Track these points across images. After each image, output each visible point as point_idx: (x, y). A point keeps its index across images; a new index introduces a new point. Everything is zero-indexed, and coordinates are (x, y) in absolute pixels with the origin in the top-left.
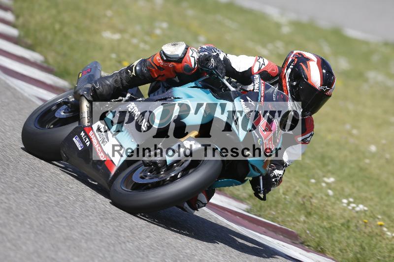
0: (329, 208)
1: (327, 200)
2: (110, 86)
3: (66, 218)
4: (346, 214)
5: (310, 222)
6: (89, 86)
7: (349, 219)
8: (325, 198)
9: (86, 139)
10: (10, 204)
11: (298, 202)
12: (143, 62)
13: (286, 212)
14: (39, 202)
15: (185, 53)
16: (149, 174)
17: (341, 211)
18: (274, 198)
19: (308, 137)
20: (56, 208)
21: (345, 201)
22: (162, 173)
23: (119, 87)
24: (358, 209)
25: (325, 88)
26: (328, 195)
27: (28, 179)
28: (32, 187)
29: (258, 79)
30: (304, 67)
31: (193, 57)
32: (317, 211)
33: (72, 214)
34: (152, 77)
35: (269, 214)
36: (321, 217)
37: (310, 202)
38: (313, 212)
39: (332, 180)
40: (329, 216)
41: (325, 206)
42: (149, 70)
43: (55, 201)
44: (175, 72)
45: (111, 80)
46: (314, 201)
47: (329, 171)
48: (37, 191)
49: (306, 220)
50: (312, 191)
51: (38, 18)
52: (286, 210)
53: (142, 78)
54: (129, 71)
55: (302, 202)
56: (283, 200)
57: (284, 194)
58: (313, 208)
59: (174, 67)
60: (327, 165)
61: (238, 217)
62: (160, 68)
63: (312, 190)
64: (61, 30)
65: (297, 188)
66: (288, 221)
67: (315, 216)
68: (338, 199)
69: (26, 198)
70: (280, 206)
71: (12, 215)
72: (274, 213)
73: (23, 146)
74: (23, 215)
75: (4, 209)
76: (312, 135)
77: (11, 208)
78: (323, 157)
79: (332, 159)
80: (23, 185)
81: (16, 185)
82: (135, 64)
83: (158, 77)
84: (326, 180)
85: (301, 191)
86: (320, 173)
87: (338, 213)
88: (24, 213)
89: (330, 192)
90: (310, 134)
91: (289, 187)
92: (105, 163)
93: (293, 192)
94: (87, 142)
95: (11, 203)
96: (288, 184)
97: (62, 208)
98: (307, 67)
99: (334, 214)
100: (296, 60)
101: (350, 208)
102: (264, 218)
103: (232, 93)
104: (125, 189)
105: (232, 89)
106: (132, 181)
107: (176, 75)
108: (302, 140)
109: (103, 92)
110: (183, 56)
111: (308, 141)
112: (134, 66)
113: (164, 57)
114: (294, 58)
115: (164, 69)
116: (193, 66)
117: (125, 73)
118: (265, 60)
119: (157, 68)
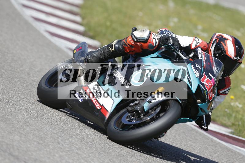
2: (97, 57)
10: (82, 135)
12: (119, 42)
15: (149, 37)
16: (133, 118)
19: (227, 91)
22: (142, 117)
23: (103, 58)
25: (237, 58)
29: (200, 50)
30: (223, 44)
31: (155, 39)
34: (125, 52)
42: (124, 48)
44: (142, 49)
45: (97, 53)
54: (109, 47)
59: (142, 46)
62: (131, 46)
74: (91, 142)
76: (229, 89)
82: (114, 42)
83: (129, 52)
90: (228, 88)
92: (101, 111)
98: (225, 45)
100: (218, 39)
103: (185, 61)
104: (117, 128)
105: (185, 58)
106: (121, 122)
107: (142, 51)
108: (223, 93)
109: (93, 61)
110: (148, 38)
111: (226, 93)
112: (113, 44)
113: (135, 39)
114: (217, 38)
115: (134, 47)
116: (155, 45)
117: (106, 49)
118: (200, 39)
119: (129, 46)
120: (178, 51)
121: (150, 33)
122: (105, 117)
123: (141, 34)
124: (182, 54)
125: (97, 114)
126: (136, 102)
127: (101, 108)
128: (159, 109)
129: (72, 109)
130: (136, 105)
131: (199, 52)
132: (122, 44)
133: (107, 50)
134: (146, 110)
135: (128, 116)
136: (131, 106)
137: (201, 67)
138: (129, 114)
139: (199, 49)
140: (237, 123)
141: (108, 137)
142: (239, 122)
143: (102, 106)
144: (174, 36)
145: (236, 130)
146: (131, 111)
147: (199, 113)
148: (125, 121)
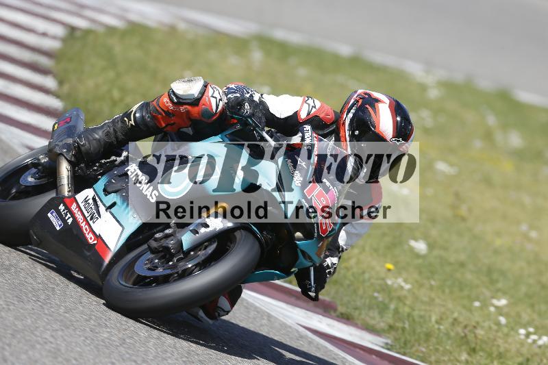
0: (500, 342)
1: (497, 331)
2: (99, 141)
3: (135, 361)
4: (524, 350)
5: (475, 362)
6: (70, 141)
7: (529, 356)
8: (495, 327)
9: (66, 215)
10: (57, 344)
11: (457, 334)
12: (145, 106)
13: (441, 349)
14: (98, 341)
15: (203, 93)
17: (518, 346)
18: (424, 330)
20: (121, 349)
21: (522, 331)
23: (112, 142)
24: (540, 342)
25: (398, 141)
26: (498, 324)
27: (81, 308)
28: (87, 320)
29: (310, 131)
30: (370, 109)
31: (216, 99)
32: (484, 346)
33: (144, 356)
34: (157, 127)
35: (417, 351)
36: (490, 355)
37: (474, 333)
38: (478, 348)
39: (503, 302)
40: (500, 353)
41: (495, 340)
42: (154, 118)
43: (120, 339)
44: (190, 119)
45: (100, 133)
46: (480, 332)
47: (498, 290)
48: (94, 325)
49: (470, 359)
50: (477, 319)
51: (90, 83)
52: (441, 346)
53: (145, 129)
54: (126, 119)
55: (463, 334)
56: (437, 331)
57: (437, 322)
58: (478, 341)
59: (188, 112)
60: (497, 281)
61: (374, 357)
62: (168, 113)
63: (477, 317)
64: (121, 100)
65: (456, 315)
66: (444, 361)
67: (481, 354)
68: (512, 329)
69: (80, 336)
70: (433, 340)
71: (60, 359)
72: (424, 350)
74: (76, 359)
75: (50, 351)
77: (59, 350)
78: (490, 271)
79: (503, 273)
80: (75, 317)
81: (65, 317)
82: (134, 109)
83: (166, 127)
84: (495, 302)
85: (461, 319)
86: (488, 293)
87: (513, 348)
88: (77, 357)
89: (503, 320)
91: (444, 313)
92: (96, 247)
93: (450, 320)
94: (69, 218)
95: (58, 342)
96: (443, 310)
97: (129, 348)
98: (375, 112)
99: (507, 351)
100: (361, 101)
101: (530, 341)
102: (411, 357)
104: (124, 283)
106: (134, 272)
107: (190, 123)
109: (90, 149)
110: (200, 96)
112: (132, 111)
113: (174, 98)
114: (358, 99)
115: (174, 115)
116: (214, 110)
117: (119, 122)
118: (316, 102)
119: (164, 114)
121: (205, 86)
122: (102, 260)
123: (187, 88)
125: (88, 254)
126: (167, 231)
127: (95, 242)
128: (214, 246)
130: (167, 236)
131: (307, 134)
132: (149, 110)
133: (120, 124)
134: (185, 247)
136: (156, 240)
138: (152, 256)
139: (308, 127)
140: (399, 325)
141: (104, 302)
142: (404, 323)
143: (98, 237)
145: (396, 339)
146: (156, 248)
147: (299, 261)
148: (141, 268)
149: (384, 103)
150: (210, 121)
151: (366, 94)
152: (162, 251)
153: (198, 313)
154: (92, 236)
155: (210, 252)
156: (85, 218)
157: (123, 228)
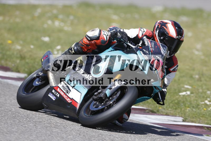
9: (56, 94)
12: (77, 44)
19: (176, 68)
25: (179, 37)
29: (146, 39)
30: (165, 28)
31: (106, 35)
42: (82, 48)
54: (70, 51)
59: (95, 43)
62: (87, 45)
73: (20, 106)
76: (177, 66)
82: (73, 46)
83: (87, 51)
92: (72, 104)
94: (58, 94)
100: (160, 25)
103: (134, 49)
104: (86, 115)
105: (134, 47)
106: (90, 110)
107: (97, 47)
108: (173, 70)
111: (176, 70)
112: (72, 47)
113: (89, 39)
114: (158, 24)
115: (90, 45)
116: (107, 40)
117: (68, 53)
118: (144, 29)
119: (85, 46)
120: (127, 42)
121: (100, 31)
122: (76, 108)
123: (93, 33)
124: (131, 44)
125: (69, 107)
126: (99, 91)
127: (71, 101)
128: (119, 93)
129: (48, 108)
130: (99, 93)
131: (145, 40)
132: (79, 45)
134: (108, 95)
135: (94, 104)
136: (95, 95)
137: (149, 51)
139: (145, 37)
141: (81, 124)
143: (72, 99)
144: (122, 30)
146: (96, 99)
147: (154, 90)
148: (93, 108)
149: (169, 23)
150: (105, 45)
151: (161, 22)
152: (99, 99)
153: (116, 122)
154: (69, 99)
155: (118, 95)
156: (64, 93)
157: (81, 94)
